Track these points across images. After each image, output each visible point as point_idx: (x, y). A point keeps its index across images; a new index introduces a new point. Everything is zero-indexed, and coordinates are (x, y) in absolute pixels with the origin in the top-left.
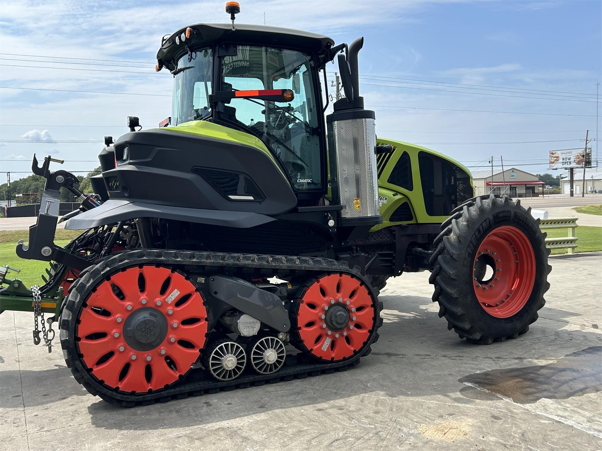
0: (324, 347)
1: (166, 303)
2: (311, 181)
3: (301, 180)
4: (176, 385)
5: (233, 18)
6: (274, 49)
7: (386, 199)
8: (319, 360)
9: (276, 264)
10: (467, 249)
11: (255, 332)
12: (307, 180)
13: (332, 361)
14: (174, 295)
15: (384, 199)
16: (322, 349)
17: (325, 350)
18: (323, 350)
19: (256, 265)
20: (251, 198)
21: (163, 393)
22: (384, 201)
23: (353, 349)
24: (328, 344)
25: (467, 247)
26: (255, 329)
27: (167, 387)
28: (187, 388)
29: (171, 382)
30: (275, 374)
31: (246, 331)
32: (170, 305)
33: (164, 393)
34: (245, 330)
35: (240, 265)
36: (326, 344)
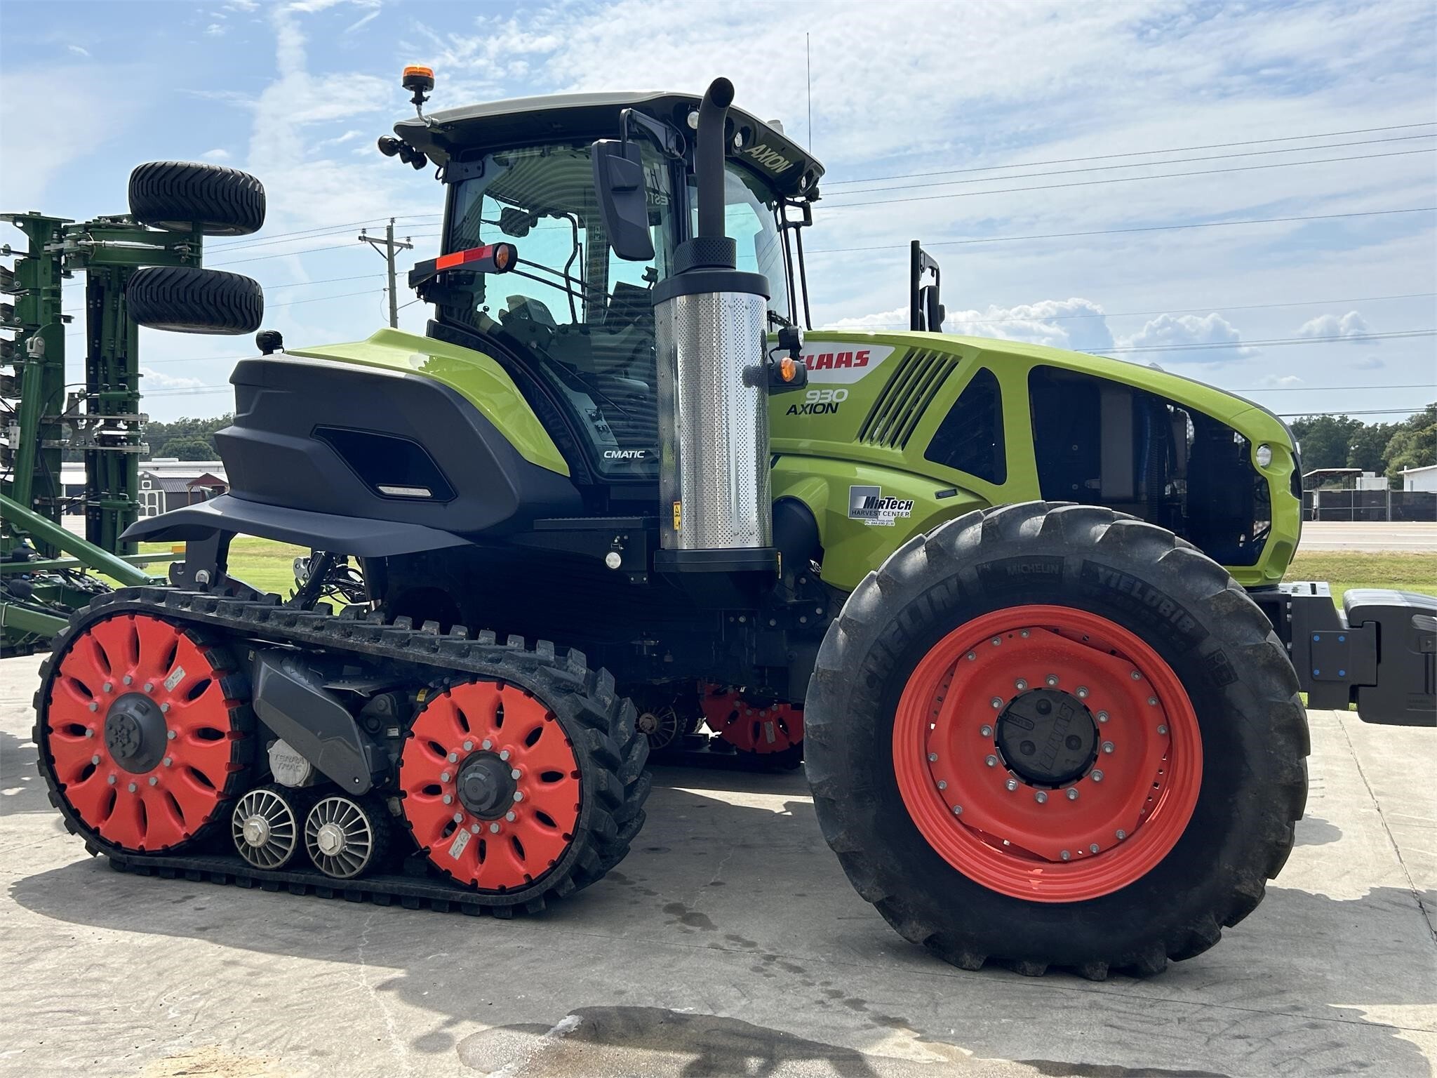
0: (454, 847)
1: (164, 689)
2: (641, 454)
3: (614, 452)
4: (179, 851)
5: (418, 100)
6: (562, 147)
7: (909, 505)
8: (440, 876)
9: (357, 640)
10: (865, 661)
11: (298, 781)
12: (631, 452)
13: (473, 886)
14: (177, 677)
15: (902, 505)
16: (451, 852)
17: (457, 857)
18: (452, 854)
19: (316, 638)
20: (425, 493)
21: (157, 859)
22: (903, 510)
23: (522, 870)
24: (465, 844)
25: (867, 656)
26: (298, 774)
27: (167, 852)
28: (193, 863)
29: (172, 843)
30: (348, 882)
31: (282, 775)
32: (170, 695)
33: (159, 861)
34: (280, 772)
35: (285, 633)
36: (460, 844)
